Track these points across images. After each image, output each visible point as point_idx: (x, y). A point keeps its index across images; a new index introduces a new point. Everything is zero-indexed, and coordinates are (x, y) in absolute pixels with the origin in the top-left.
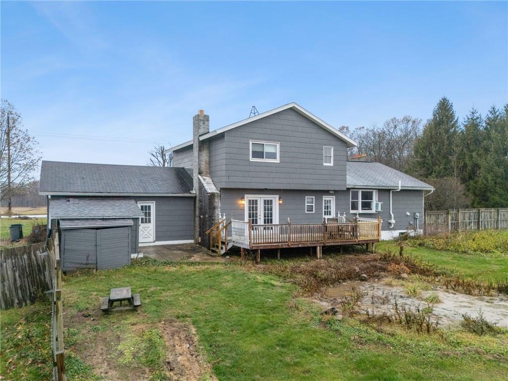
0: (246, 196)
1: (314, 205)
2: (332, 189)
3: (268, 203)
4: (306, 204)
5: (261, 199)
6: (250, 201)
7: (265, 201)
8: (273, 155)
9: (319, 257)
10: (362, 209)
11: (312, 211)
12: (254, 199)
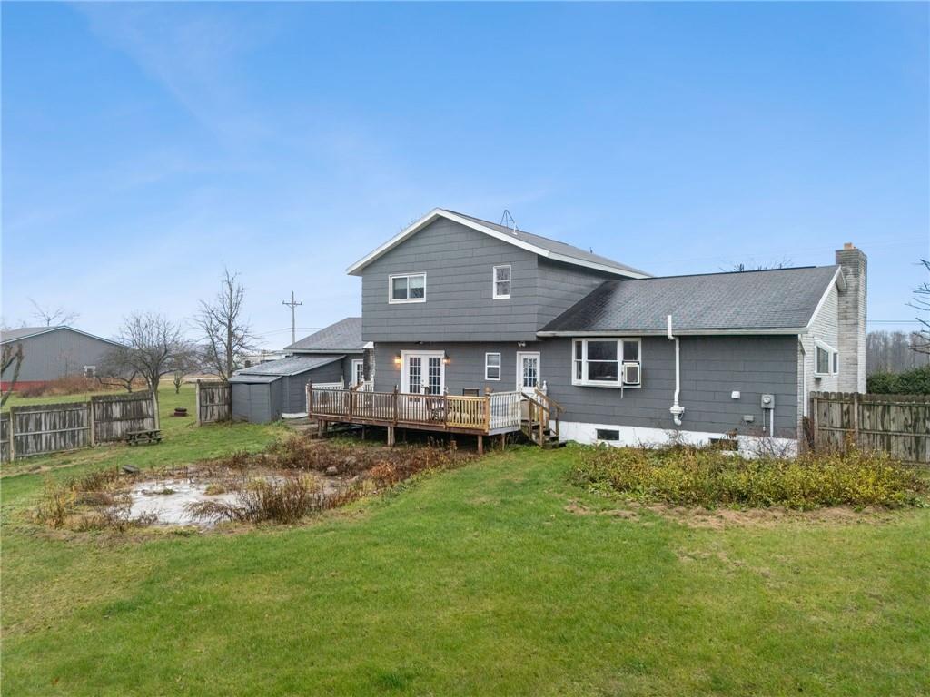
0: (403, 352)
1: (499, 366)
2: (522, 340)
3: (434, 363)
4: (487, 366)
5: (425, 357)
6: (411, 359)
7: (430, 360)
8: (418, 292)
9: (389, 443)
10: (590, 379)
11: (497, 377)
12: (417, 356)
